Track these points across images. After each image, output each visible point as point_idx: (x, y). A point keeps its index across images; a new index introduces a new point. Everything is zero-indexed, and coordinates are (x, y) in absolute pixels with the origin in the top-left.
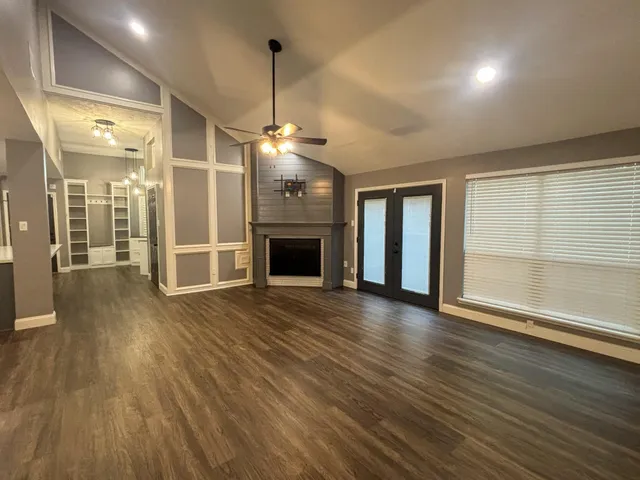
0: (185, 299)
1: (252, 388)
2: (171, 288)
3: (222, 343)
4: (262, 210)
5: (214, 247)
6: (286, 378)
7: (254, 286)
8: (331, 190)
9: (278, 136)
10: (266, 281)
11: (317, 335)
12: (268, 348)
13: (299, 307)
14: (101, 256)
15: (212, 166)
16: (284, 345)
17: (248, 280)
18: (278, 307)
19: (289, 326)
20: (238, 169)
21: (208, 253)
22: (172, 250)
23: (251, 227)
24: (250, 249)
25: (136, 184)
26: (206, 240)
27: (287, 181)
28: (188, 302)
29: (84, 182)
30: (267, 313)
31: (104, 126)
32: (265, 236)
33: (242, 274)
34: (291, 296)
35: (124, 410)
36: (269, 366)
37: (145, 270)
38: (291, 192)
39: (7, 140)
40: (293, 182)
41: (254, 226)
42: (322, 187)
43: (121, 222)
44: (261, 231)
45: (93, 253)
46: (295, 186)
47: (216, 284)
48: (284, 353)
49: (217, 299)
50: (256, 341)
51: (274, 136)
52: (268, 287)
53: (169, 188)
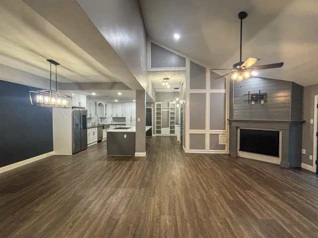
0: (192, 155)
1: (216, 223)
2: (187, 149)
3: (205, 186)
4: (235, 113)
5: (208, 132)
6: (241, 227)
7: (229, 155)
8: (289, 98)
9: (243, 68)
10: (237, 153)
11: (272, 202)
12: (232, 198)
13: (259, 175)
14: (165, 131)
15: (208, 91)
16: (244, 200)
17: (226, 151)
18: (243, 172)
19: (249, 187)
20: (223, 91)
21: (205, 134)
22: (188, 132)
23: (229, 122)
24: (228, 134)
25: (178, 102)
26: (204, 128)
27: (253, 95)
28: (193, 157)
29: (161, 103)
30: (235, 175)
31: (166, 80)
32: (237, 128)
33: (223, 147)
34: (253, 166)
35: (154, 206)
36: (230, 211)
37: (179, 139)
38: (256, 101)
39: (136, 91)
40: (256, 95)
41: (231, 122)
42: (283, 97)
43: (173, 118)
44: (234, 124)
45: (163, 130)
46: (259, 97)
47: (208, 150)
48: (242, 206)
49: (208, 159)
50: (225, 191)
51: (241, 69)
52: (238, 157)
53: (188, 104)
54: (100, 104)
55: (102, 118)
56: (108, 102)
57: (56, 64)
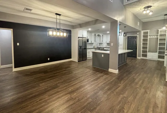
14: (152, 56)
54: (99, 35)
55: (100, 44)
56: (104, 34)
57: (60, 15)
